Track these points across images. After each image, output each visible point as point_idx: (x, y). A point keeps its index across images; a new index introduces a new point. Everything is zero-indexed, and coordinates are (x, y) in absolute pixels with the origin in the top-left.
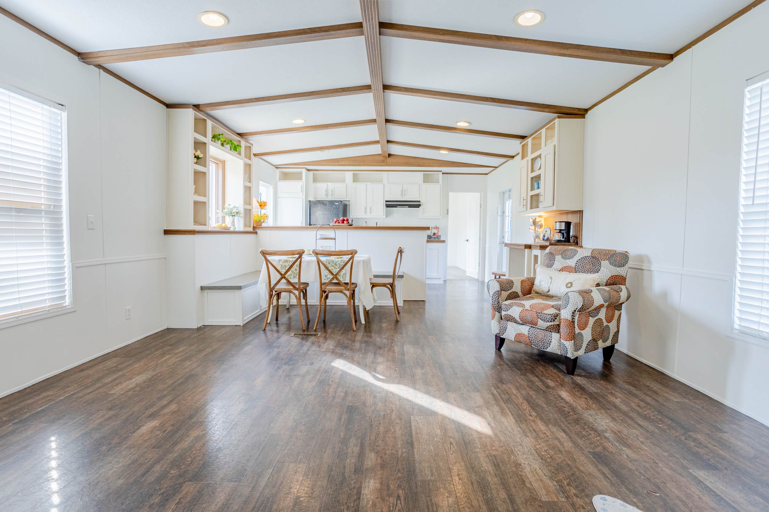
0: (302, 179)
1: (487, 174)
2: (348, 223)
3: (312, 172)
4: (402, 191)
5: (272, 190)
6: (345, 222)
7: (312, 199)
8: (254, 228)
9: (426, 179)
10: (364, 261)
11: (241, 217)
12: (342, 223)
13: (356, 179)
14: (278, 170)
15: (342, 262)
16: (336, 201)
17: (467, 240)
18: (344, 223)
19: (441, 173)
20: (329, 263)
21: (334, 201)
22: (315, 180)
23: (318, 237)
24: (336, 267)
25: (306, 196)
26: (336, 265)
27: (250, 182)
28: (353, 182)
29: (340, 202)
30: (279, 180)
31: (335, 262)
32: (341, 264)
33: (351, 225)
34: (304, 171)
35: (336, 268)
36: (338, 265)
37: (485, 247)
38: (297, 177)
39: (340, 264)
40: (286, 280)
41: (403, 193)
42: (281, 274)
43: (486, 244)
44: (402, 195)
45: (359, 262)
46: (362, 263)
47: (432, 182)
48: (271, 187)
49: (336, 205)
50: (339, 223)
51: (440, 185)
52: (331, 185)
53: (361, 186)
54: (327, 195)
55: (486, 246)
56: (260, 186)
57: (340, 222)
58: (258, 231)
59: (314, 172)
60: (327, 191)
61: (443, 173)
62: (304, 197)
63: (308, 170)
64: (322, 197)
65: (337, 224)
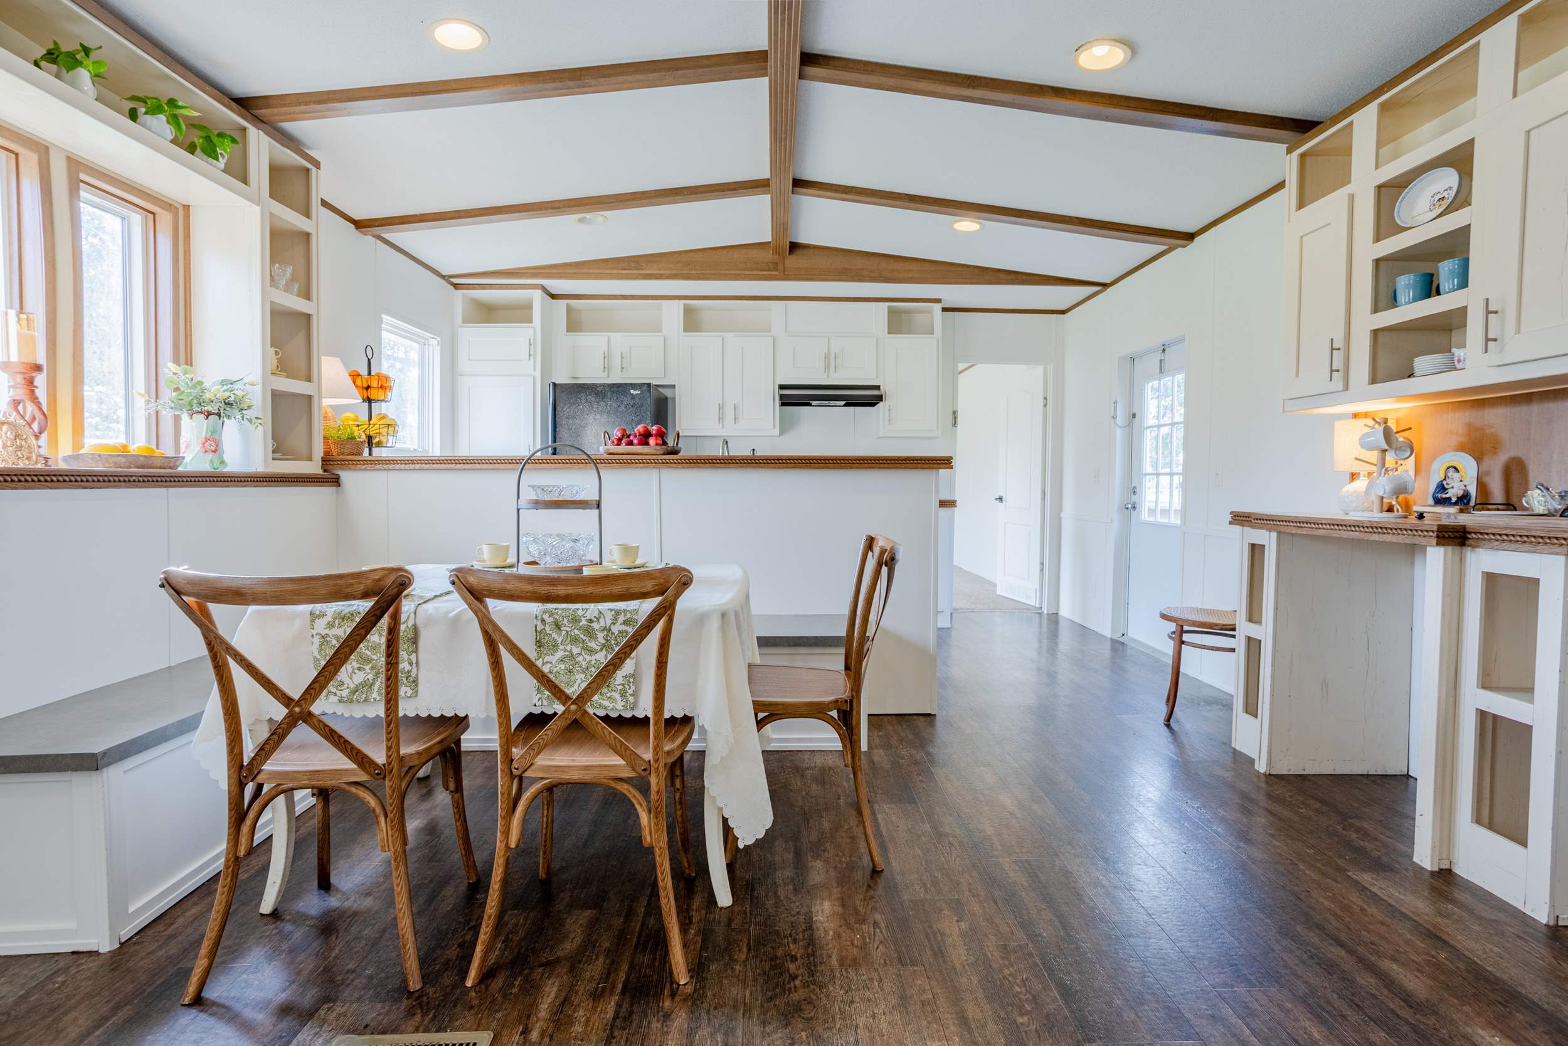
0: (531, 321)
1: (1063, 312)
2: (665, 443)
3: (563, 303)
4: (827, 357)
5: (438, 350)
6: (652, 441)
7: (562, 379)
8: (326, 461)
9: (898, 323)
10: (723, 615)
11: (250, 421)
12: (640, 444)
13: (692, 322)
14: (460, 292)
15: (621, 618)
16: (634, 386)
17: (1001, 499)
18: (647, 444)
19: (938, 307)
20: (558, 626)
21: (626, 384)
22: (573, 325)
23: (528, 494)
24: (592, 645)
25: (546, 366)
26: (590, 633)
27: (307, 296)
28: (684, 332)
29: (645, 388)
30: (463, 322)
31: (584, 622)
32: (615, 629)
33: (674, 452)
34: (537, 296)
35: (591, 651)
36: (600, 636)
37: (1060, 519)
38: (520, 313)
39: (610, 630)
40: (315, 728)
41: (828, 360)
42: (286, 700)
43: (1061, 510)
44: (827, 368)
45: (701, 619)
46: (715, 623)
47: (909, 332)
48: (434, 342)
49: (633, 397)
50: (630, 443)
51: (938, 340)
52: (620, 341)
53: (706, 343)
54: (607, 368)
55: (1063, 515)
56: (383, 332)
57: (635, 441)
58: (345, 476)
59: (569, 301)
60: (607, 357)
61: (944, 310)
62: (538, 374)
63: (553, 297)
64: (593, 374)
65: (623, 448)
